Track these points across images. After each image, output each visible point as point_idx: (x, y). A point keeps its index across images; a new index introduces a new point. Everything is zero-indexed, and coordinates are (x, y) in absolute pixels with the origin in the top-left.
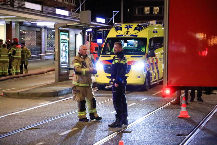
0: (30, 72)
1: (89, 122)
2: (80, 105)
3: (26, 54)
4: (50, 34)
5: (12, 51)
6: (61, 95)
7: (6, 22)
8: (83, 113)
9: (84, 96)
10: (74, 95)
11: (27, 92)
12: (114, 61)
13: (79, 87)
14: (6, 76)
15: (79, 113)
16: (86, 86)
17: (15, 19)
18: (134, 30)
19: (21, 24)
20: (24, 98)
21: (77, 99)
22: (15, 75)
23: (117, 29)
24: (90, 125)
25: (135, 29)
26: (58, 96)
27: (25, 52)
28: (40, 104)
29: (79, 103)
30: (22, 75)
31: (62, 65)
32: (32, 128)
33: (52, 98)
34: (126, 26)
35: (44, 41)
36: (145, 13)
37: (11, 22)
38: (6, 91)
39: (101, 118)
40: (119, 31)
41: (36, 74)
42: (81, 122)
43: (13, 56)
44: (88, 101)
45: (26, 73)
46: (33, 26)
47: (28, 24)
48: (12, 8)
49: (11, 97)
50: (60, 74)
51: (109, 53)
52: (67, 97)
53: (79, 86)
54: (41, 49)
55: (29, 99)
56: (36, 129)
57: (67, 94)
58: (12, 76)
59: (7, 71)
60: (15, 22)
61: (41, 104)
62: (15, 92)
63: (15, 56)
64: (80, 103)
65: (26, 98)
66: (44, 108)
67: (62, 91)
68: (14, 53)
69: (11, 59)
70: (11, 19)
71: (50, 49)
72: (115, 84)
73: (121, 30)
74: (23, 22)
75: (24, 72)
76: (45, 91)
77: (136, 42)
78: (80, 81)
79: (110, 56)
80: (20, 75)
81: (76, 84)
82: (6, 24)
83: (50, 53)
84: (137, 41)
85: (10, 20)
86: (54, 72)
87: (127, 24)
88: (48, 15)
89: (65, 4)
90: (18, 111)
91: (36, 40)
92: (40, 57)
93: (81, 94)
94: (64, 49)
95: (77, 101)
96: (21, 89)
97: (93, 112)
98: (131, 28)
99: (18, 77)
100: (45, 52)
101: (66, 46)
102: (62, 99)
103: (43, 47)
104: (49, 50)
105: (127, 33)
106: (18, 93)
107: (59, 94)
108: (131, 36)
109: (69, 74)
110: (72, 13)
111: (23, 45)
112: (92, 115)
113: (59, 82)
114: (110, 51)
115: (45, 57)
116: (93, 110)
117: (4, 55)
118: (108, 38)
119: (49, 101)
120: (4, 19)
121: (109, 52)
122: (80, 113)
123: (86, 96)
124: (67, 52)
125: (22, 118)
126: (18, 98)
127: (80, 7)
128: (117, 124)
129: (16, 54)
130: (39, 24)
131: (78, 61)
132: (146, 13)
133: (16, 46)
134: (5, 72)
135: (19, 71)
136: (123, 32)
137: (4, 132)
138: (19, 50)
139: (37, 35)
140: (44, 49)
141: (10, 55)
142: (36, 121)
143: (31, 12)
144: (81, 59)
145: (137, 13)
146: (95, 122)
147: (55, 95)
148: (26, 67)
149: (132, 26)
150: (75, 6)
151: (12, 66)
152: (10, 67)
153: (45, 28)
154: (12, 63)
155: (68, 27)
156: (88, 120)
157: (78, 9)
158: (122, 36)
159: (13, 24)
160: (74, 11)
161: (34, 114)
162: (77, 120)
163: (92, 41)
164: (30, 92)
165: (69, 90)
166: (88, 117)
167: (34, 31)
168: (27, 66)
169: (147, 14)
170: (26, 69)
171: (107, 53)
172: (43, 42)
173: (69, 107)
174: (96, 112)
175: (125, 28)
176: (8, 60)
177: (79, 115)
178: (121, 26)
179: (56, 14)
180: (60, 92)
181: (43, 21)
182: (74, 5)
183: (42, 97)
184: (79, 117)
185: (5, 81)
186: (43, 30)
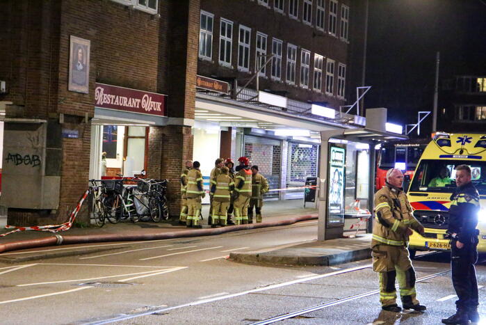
0: (265, 221)
1: (401, 312)
2: (387, 280)
3: (259, 186)
4: (297, 151)
5: (237, 181)
6: (335, 264)
7: (221, 127)
8: (389, 294)
9: (394, 262)
10: (375, 261)
11: (273, 255)
12: (457, 199)
13: (386, 247)
14: (223, 226)
15: (383, 294)
16: (399, 245)
17: (239, 122)
18: (476, 146)
19: (247, 131)
20: (268, 266)
21: (380, 269)
22: (239, 226)
23: (441, 143)
24: (404, 318)
25: (478, 145)
26: (328, 265)
27: (258, 183)
28: (299, 277)
29: (384, 276)
30: (251, 225)
31: (332, 208)
32: (300, 317)
33: (319, 269)
34: (459, 138)
35: (286, 165)
36: (477, 118)
37: (230, 128)
38: (235, 251)
39: (424, 308)
40: (445, 148)
41: (277, 225)
42: (387, 313)
43: (238, 190)
44: (399, 273)
45: (257, 222)
46: (268, 137)
47: (260, 132)
48: (232, 102)
49: (245, 263)
50: (328, 226)
51: (425, 189)
52: (346, 268)
53: (386, 245)
54: (280, 179)
55: (276, 266)
56: (306, 317)
57: (345, 262)
58: (234, 227)
59: (225, 218)
60: (238, 128)
61: (301, 277)
62: (250, 253)
63: (241, 191)
64: (386, 275)
65: (272, 266)
66: (309, 283)
67: (336, 255)
68: (241, 184)
69: (234, 196)
70: (231, 122)
71: (296, 180)
72: (458, 242)
73: (449, 144)
74: (250, 129)
75: (254, 221)
76: (304, 255)
77: (478, 171)
78: (388, 234)
79: (427, 195)
80: (248, 225)
81: (381, 241)
82: (222, 131)
83: (296, 188)
84: (479, 169)
85: (229, 125)
86: (316, 221)
87: (462, 136)
88: (298, 116)
89: (326, 96)
90: (263, 287)
91: (272, 162)
92: (277, 195)
93: (389, 260)
94: (336, 179)
95: (381, 272)
96: (261, 249)
97: (410, 294)
98: (469, 142)
99: (246, 229)
100: (287, 186)
101: (340, 174)
102: (335, 272)
103: (284, 175)
104: (293, 183)
105: (461, 152)
106: (258, 256)
107: (331, 261)
108: (469, 157)
109: (343, 226)
110: (342, 114)
111: (255, 170)
112: (408, 300)
113: (326, 239)
114: (426, 185)
115: (287, 194)
116: (410, 290)
117: (222, 188)
118: (422, 160)
119: (314, 273)
120: (220, 122)
121: (423, 186)
122: (386, 294)
123: (397, 264)
124: (341, 185)
125: (275, 299)
126: (257, 265)
127: (357, 102)
128: (458, 319)
129: (244, 187)
130: (279, 133)
131: (386, 197)
132: (479, 118)
133: (246, 171)
134: (222, 218)
135: (247, 218)
136: (453, 149)
137: (254, 318)
138: (248, 180)
139: (274, 153)
140: (285, 181)
141: (232, 188)
142: (303, 305)
143: (268, 109)
144: (391, 193)
145: (461, 117)
146: (412, 313)
147: (323, 263)
148: (258, 212)
149: (471, 138)
150: (346, 100)
151: (235, 207)
152: (231, 210)
153: (289, 140)
154: (235, 203)
155: (344, 137)
156: (400, 309)
157: (352, 106)
158: (451, 156)
159: (234, 132)
160: (345, 110)
161: (294, 294)
162: (378, 309)
163: (380, 167)
164: (279, 254)
165: (349, 255)
166: (399, 303)
167: (268, 146)
168: (260, 209)
169: (482, 119)
170: (258, 215)
171: (421, 189)
172: (284, 167)
173: (356, 286)
174: (415, 295)
175: (458, 142)
176: (229, 196)
177: (383, 298)
178: (449, 137)
179: (312, 115)
180: (331, 257)
181: (287, 127)
182: (343, 98)
183: (300, 265)
184: (382, 301)
185: (223, 235)
186: (285, 144)
